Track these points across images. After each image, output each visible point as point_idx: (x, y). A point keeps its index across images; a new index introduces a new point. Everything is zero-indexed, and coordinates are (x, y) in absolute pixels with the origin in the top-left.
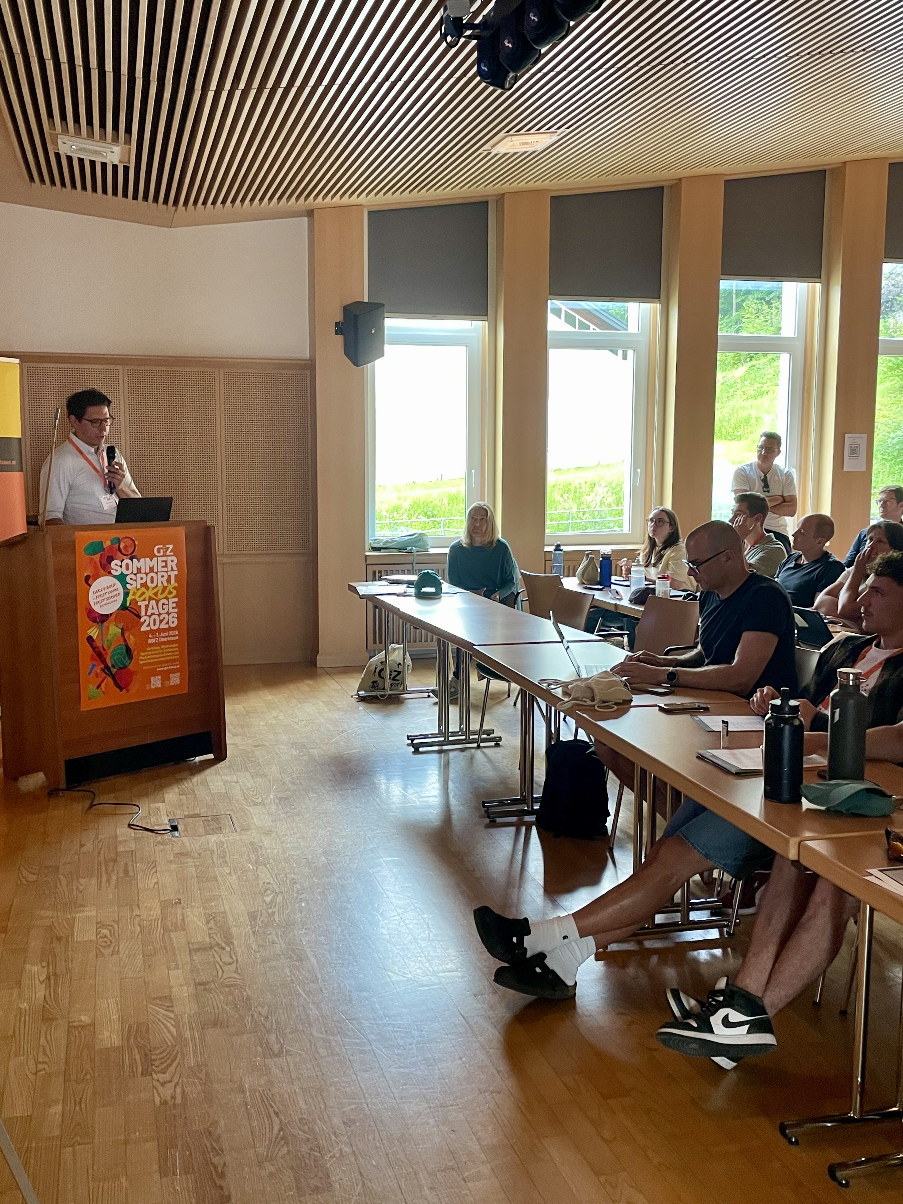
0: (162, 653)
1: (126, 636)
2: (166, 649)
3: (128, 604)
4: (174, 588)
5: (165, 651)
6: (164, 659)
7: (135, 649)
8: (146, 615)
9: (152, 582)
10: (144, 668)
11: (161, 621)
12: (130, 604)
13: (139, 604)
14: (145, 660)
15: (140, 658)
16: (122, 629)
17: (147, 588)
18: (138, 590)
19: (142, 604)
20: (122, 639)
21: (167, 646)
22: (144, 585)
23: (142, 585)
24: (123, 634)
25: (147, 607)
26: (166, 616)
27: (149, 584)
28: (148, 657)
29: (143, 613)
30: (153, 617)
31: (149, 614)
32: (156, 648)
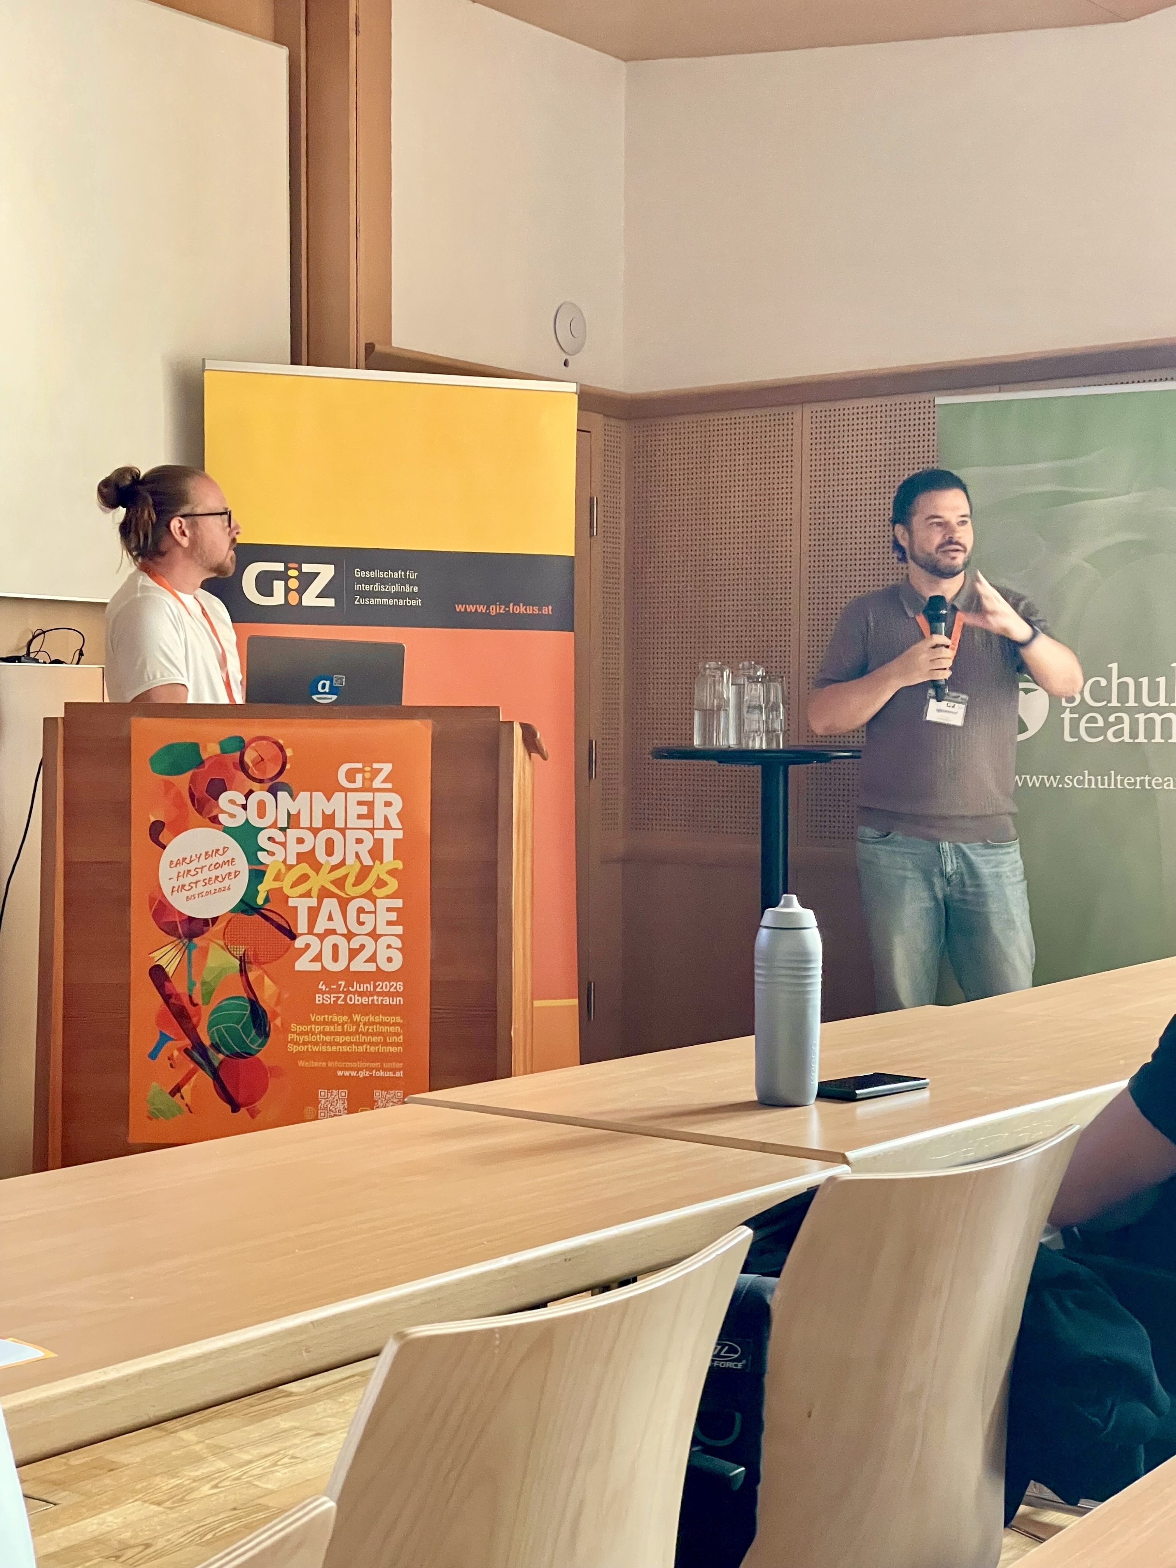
0: (357, 1032)
1: (252, 976)
2: (365, 1024)
3: (260, 901)
4: (392, 873)
5: (362, 1028)
6: (361, 1049)
7: (275, 1015)
8: (310, 932)
9: (330, 852)
10: (301, 1063)
11: (353, 954)
12: (267, 900)
13: (292, 903)
14: (305, 1043)
15: (290, 1037)
16: (242, 960)
17: (317, 866)
18: (290, 867)
19: (302, 906)
20: (239, 982)
21: (372, 1019)
22: (307, 858)
23: (301, 857)
24: (243, 971)
25: (313, 913)
26: (369, 942)
27: (321, 855)
28: (313, 1038)
29: (302, 926)
30: (330, 940)
31: (319, 929)
32: (335, 1019)
